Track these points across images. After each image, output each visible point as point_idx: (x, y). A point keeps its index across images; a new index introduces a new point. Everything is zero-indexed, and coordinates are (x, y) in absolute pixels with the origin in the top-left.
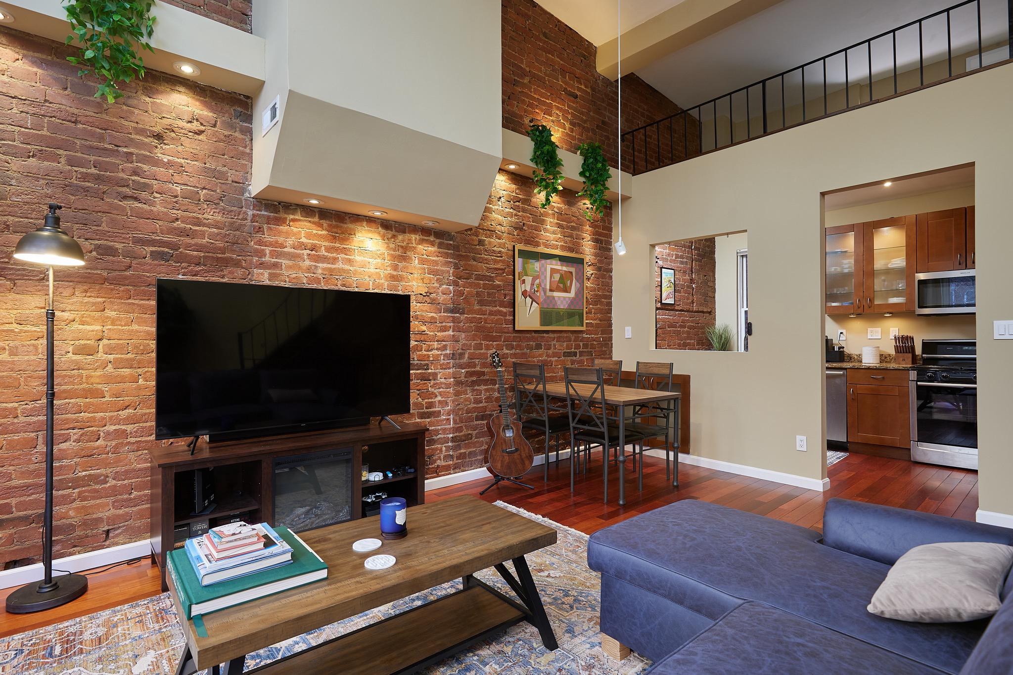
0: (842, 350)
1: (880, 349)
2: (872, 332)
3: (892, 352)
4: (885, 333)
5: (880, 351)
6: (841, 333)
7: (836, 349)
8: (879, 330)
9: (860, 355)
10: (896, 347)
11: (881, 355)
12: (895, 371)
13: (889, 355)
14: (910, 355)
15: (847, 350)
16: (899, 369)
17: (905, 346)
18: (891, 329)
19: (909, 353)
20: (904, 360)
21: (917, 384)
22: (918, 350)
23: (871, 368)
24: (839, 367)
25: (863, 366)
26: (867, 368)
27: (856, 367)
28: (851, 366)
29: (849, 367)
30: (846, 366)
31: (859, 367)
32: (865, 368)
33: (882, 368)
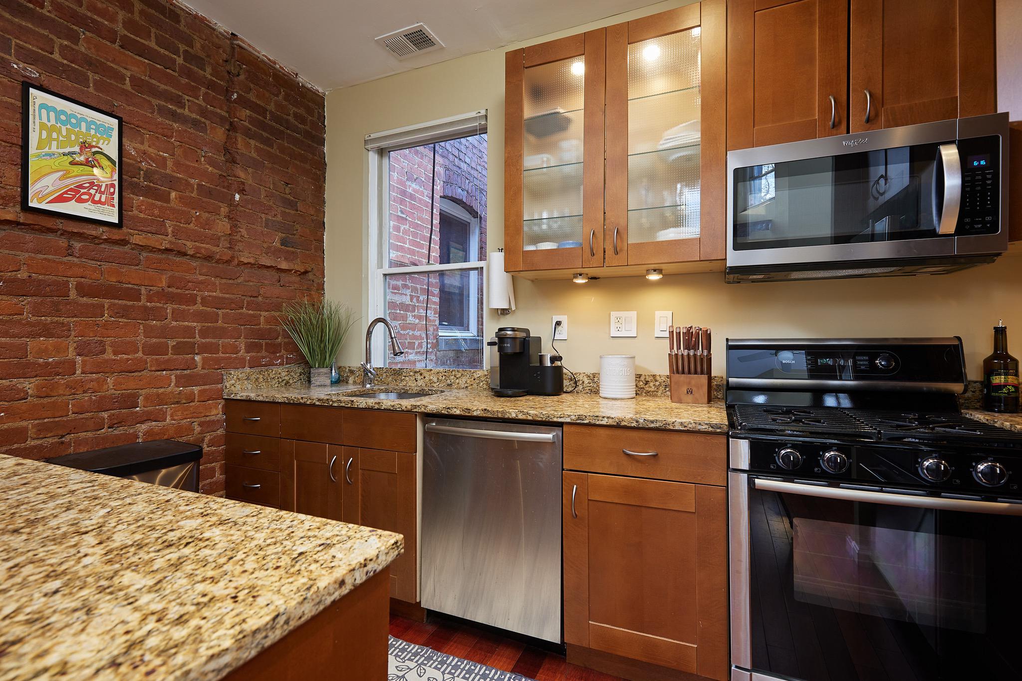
0: (558, 363)
1: (639, 361)
2: (618, 319)
3: (662, 369)
4: (644, 323)
5: (636, 367)
6: (558, 323)
7: (548, 363)
8: (634, 314)
9: (594, 375)
10: (674, 360)
11: (639, 376)
12: (684, 437)
13: (654, 376)
14: (704, 379)
15: (569, 365)
16: (699, 432)
17: (695, 355)
18: (658, 314)
19: (702, 373)
20: (690, 392)
21: (751, 483)
22: (719, 365)
23: (623, 424)
24: (544, 419)
25: (605, 419)
26: (615, 424)
27: (585, 422)
28: (573, 417)
29: (568, 420)
30: (562, 416)
31: (593, 422)
32: (608, 424)
33: (652, 425)
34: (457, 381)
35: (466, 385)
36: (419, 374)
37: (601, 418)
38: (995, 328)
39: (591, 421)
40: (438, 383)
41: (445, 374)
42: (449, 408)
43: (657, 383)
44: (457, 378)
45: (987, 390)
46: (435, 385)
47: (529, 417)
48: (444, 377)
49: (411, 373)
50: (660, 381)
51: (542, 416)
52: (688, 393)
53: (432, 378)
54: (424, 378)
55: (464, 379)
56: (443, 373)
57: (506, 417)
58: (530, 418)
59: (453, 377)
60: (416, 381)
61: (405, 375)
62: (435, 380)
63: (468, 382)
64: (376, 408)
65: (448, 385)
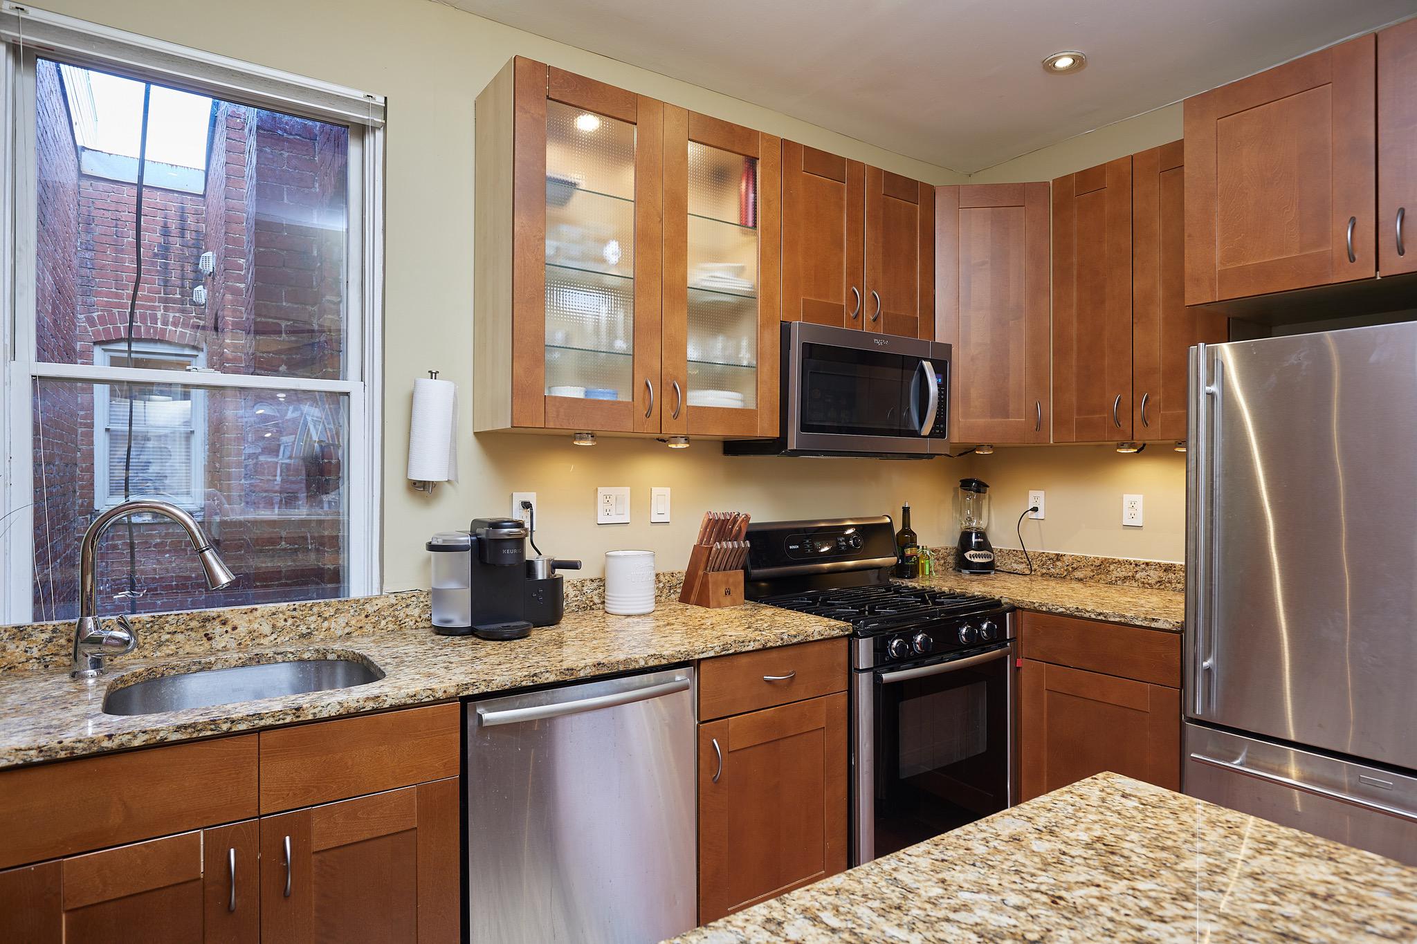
2: (607, 498)
4: (640, 503)
6: (526, 505)
8: (625, 491)
12: (823, 646)
14: (741, 575)
18: (656, 491)
19: (739, 568)
20: (728, 593)
21: (878, 680)
23: (769, 645)
24: (682, 660)
25: (752, 643)
26: (761, 647)
27: (730, 652)
28: (717, 649)
29: (712, 654)
30: (705, 649)
31: (739, 650)
32: (754, 648)
33: (795, 640)
34: (326, 624)
35: (347, 630)
36: (217, 622)
37: (747, 644)
38: (903, 508)
39: (737, 649)
40: (272, 638)
41: (294, 613)
42: (535, 675)
43: (661, 585)
44: (326, 619)
45: (902, 561)
46: (265, 641)
47: (663, 660)
48: (290, 621)
49: (194, 624)
50: (664, 581)
51: (680, 656)
52: (726, 594)
53: (256, 626)
54: (234, 628)
55: (342, 620)
56: (288, 613)
57: (631, 667)
58: (664, 662)
59: (313, 618)
60: (210, 639)
61: (172, 629)
62: (266, 629)
63: (353, 622)
64: (368, 709)
65: (303, 636)
